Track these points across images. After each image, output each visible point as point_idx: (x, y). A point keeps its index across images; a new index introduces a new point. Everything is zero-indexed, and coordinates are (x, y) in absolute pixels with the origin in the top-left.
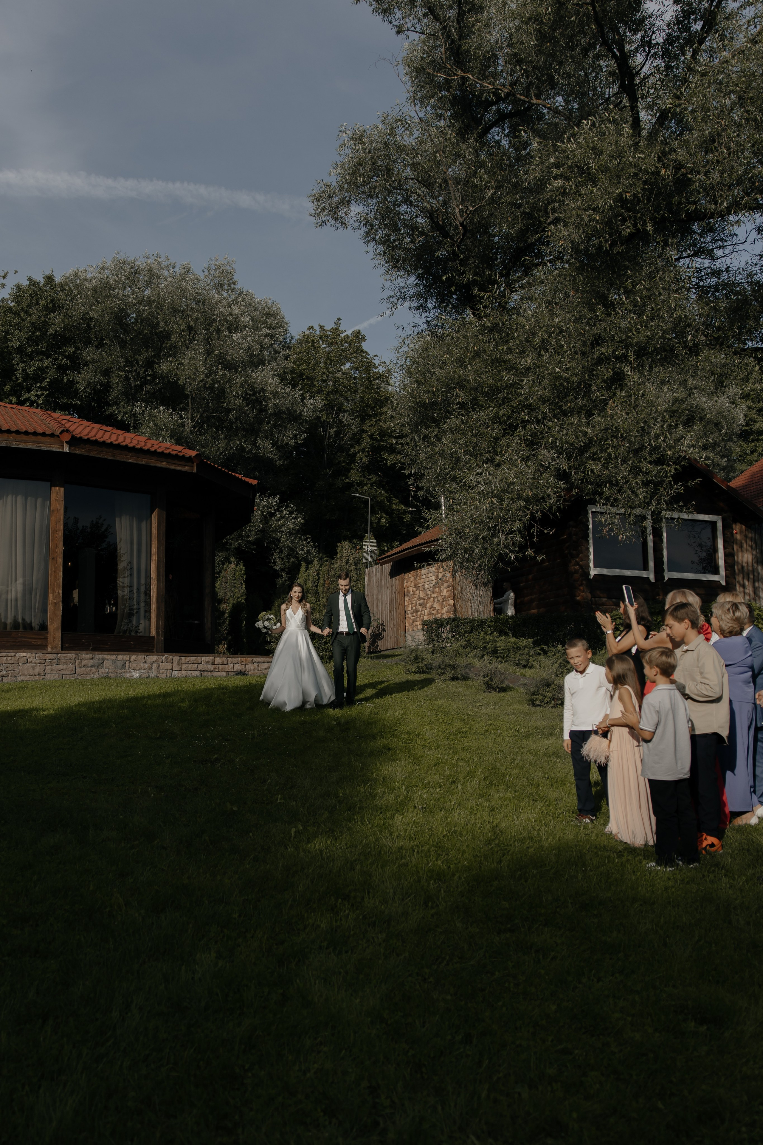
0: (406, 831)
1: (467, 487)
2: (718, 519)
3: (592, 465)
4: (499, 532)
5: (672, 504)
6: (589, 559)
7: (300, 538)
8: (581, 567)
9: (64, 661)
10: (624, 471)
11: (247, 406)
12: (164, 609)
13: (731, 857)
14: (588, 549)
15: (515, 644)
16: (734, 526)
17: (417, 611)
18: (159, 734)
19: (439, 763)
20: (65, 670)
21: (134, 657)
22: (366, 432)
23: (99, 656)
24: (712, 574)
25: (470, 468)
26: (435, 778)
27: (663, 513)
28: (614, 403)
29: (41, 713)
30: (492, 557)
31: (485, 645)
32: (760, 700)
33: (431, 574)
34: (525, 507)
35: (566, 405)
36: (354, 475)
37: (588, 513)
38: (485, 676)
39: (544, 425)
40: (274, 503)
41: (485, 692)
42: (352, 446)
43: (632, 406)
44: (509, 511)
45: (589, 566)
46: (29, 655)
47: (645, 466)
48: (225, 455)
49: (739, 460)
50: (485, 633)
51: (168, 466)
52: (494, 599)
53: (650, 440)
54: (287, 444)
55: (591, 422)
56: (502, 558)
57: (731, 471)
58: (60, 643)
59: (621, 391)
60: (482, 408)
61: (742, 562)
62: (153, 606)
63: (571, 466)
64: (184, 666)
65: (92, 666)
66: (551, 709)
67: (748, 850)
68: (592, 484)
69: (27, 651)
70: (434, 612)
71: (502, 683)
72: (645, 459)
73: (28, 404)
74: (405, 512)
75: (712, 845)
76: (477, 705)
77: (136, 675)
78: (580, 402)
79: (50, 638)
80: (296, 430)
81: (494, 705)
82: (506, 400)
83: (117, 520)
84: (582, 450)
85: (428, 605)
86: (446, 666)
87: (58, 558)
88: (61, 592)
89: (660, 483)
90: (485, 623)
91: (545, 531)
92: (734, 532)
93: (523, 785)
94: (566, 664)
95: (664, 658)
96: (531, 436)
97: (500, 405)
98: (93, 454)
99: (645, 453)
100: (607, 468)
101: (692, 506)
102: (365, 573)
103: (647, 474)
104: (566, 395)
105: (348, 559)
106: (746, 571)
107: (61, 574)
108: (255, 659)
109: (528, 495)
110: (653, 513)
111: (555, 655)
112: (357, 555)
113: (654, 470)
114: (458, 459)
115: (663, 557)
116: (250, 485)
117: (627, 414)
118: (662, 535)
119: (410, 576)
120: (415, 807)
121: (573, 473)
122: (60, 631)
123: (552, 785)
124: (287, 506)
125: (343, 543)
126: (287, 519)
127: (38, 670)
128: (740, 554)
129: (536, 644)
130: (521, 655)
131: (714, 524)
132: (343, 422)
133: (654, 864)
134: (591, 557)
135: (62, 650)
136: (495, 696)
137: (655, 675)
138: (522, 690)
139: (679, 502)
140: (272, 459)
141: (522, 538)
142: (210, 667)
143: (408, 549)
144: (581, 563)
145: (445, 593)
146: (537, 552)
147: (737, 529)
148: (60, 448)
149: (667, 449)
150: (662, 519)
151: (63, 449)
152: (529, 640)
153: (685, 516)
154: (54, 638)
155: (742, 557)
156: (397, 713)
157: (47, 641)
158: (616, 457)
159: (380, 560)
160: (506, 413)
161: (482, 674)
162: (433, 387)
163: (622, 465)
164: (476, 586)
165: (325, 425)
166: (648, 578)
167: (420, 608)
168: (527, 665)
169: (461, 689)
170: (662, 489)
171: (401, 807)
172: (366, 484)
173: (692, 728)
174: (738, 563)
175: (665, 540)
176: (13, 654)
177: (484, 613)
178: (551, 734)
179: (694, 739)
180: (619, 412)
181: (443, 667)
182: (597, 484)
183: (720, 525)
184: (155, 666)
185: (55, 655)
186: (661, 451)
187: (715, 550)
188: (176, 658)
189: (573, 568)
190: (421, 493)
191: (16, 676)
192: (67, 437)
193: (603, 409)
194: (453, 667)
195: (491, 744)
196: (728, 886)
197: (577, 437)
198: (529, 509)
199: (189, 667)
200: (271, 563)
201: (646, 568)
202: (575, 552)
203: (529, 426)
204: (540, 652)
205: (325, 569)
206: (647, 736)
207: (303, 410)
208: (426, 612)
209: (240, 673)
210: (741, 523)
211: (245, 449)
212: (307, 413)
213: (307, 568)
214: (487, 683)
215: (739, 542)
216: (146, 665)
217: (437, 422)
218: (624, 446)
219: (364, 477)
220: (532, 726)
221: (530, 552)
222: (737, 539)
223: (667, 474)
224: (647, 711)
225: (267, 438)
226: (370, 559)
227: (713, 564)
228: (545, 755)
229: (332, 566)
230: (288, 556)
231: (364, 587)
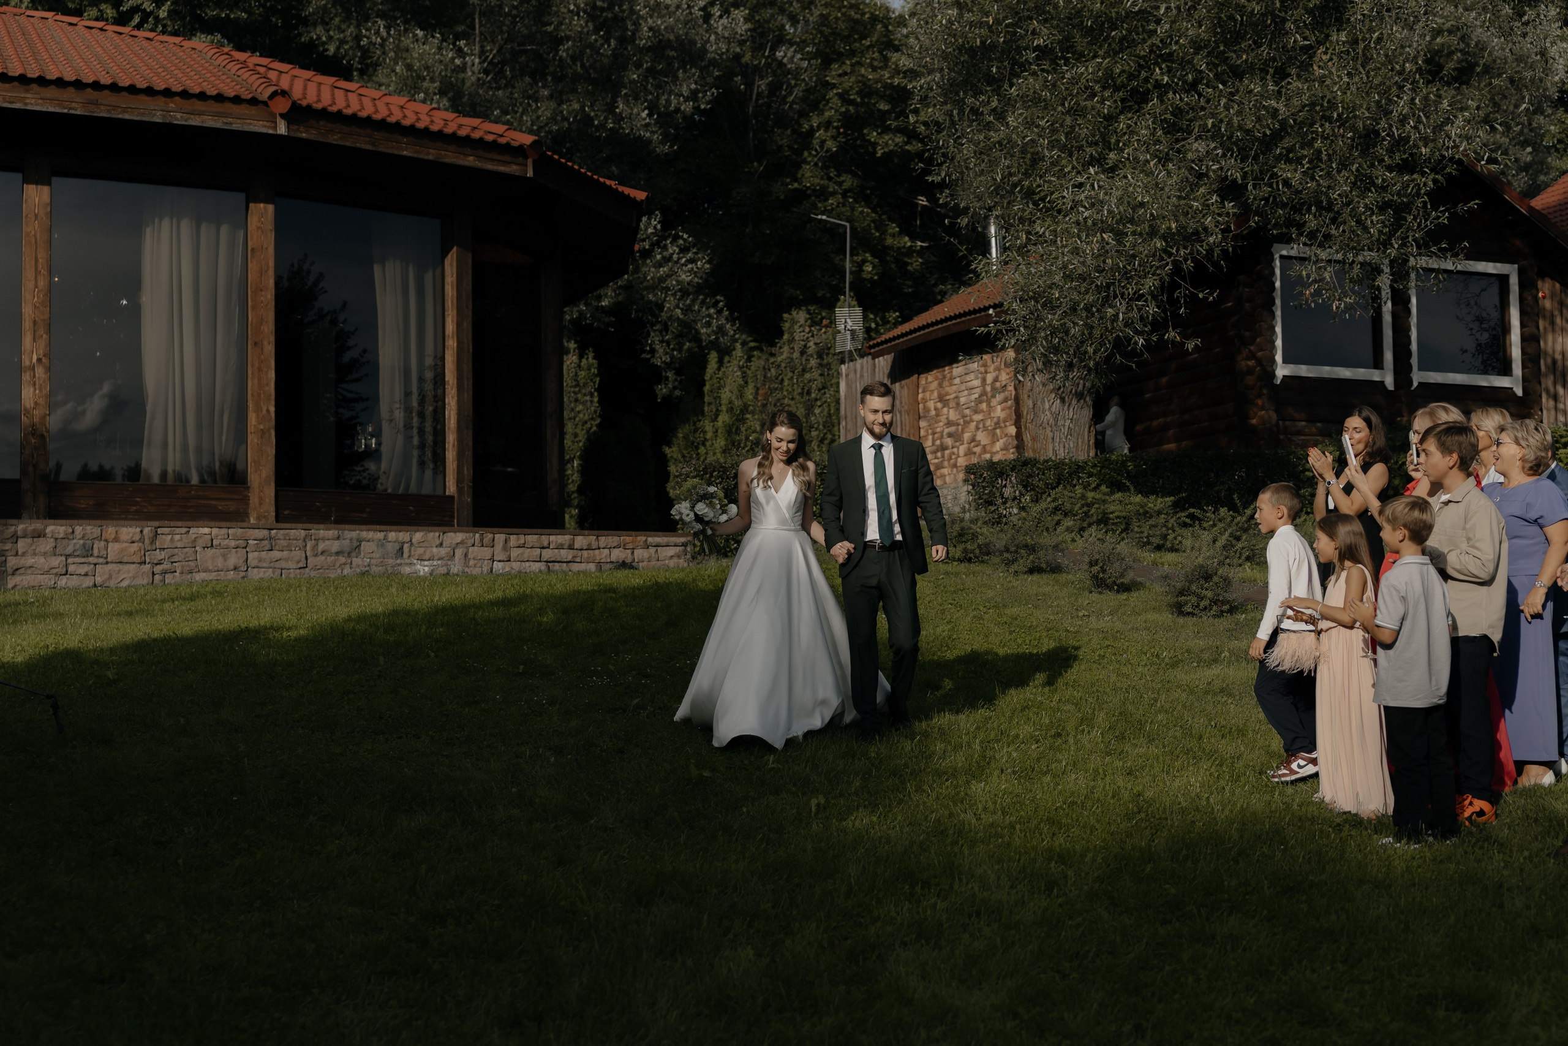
0: (995, 803)
1: (1053, 211)
2: (1511, 270)
3: (1285, 171)
4: (1115, 297)
5: (1427, 246)
6: (1273, 347)
7: (703, 302)
8: (1259, 362)
9: (284, 543)
10: (1343, 185)
11: (596, 31)
12: (471, 444)
13: (1509, 828)
14: (1273, 328)
15: (1142, 507)
16: (1540, 284)
17: (943, 448)
18: (522, 667)
19: (1027, 707)
20: (287, 560)
21: (418, 536)
22: (834, 86)
23: (351, 534)
24: (1499, 375)
25: (1061, 175)
26: (1026, 730)
27: (1412, 261)
28: (1326, 53)
29: (285, 634)
30: (1102, 344)
31: (1085, 509)
32: (1562, 580)
33: (972, 376)
34: (1165, 251)
35: (1239, 57)
36: (810, 176)
37: (1272, 260)
38: (1092, 564)
39: (1200, 95)
40: (650, 231)
41: (1091, 592)
42: (803, 114)
43: (1359, 62)
44: (1134, 256)
45: (1274, 361)
46: (215, 531)
47: (1381, 175)
48: (550, 132)
49: (1557, 150)
50: (1086, 487)
51: (479, 164)
52: (1095, 424)
53: (1391, 126)
54: (677, 110)
55: (1284, 90)
56: (1120, 344)
57: (1541, 171)
58: (272, 509)
59: (1338, 30)
60: (1080, 57)
61: (1554, 351)
62: (451, 438)
63: (1246, 173)
64: (515, 553)
65: (337, 553)
66: (1211, 619)
67: (1536, 820)
68: (1284, 206)
69: (213, 524)
70: (977, 450)
71: (1122, 575)
72: (1382, 161)
73: (137, 20)
74: (910, 251)
75: (1481, 813)
76: (1081, 614)
77: (423, 569)
78: (1264, 51)
79: (254, 500)
80: (696, 83)
81: (1111, 614)
82: (1126, 43)
83: (377, 269)
84: (1268, 143)
85: (967, 436)
86: (1017, 546)
87: (265, 343)
88: (272, 409)
89: (1406, 208)
90: (1084, 468)
91: (1201, 296)
92: (1540, 295)
93: (1175, 738)
94: (1234, 542)
95: (1416, 513)
96: (1172, 114)
97: (1116, 53)
98: (334, 139)
99: (1380, 151)
100: (1313, 178)
101: (1462, 249)
102: (839, 374)
103: (1384, 189)
104: (1238, 37)
105: (805, 346)
106: (1560, 368)
107: (272, 374)
108: (650, 540)
109: (1170, 228)
110: (1392, 263)
111: (1214, 525)
112: (823, 336)
113: (1397, 181)
114: (1037, 159)
115: (1410, 343)
116: (633, 201)
117: (1349, 74)
118: (1409, 301)
119: (930, 379)
120: (1002, 771)
121: (1250, 187)
122: (273, 485)
123: (1223, 736)
124: (676, 238)
125: (794, 313)
126: (677, 262)
127: (232, 561)
128: (1550, 337)
129: (1178, 506)
130: (1151, 526)
131: (1503, 279)
132: (785, 65)
133: (1391, 839)
134: (1279, 343)
135: (277, 521)
136: (1110, 599)
137: (1401, 541)
138: (1158, 588)
139: (1440, 243)
140: (650, 141)
141: (1158, 307)
142: (566, 554)
143: (928, 326)
144: (1259, 354)
145: (999, 412)
146: (1185, 336)
147: (1546, 288)
148: (269, 127)
149: (1421, 144)
150: (1408, 274)
151: (275, 128)
152: (1168, 499)
153: (1449, 266)
154: (261, 499)
155: (1554, 342)
156: (939, 630)
157: (248, 504)
158: (1330, 160)
159: (870, 347)
160: (1127, 68)
161: (1087, 560)
162: (988, 17)
163: (1339, 172)
164: (1063, 400)
165: (750, 73)
166: (1382, 382)
167: (949, 442)
168: (1163, 545)
169: (1048, 589)
170: (1410, 218)
171: (979, 770)
172: (834, 194)
173: (1454, 627)
174: (1546, 353)
175: (1414, 310)
176: (184, 530)
177: (1077, 449)
178: (1215, 661)
179: (1457, 643)
180: (1334, 70)
181: (1013, 549)
182: (1293, 208)
183: (1514, 281)
184: (459, 552)
185: (266, 532)
186: (1410, 148)
187: (1506, 329)
188: (500, 538)
189: (1245, 363)
190: (964, 221)
191: (191, 572)
192: (282, 106)
193: (1306, 67)
194: (1032, 549)
195: (1113, 677)
196: (1502, 864)
197: (1259, 119)
198: (1170, 255)
199: (526, 555)
200: (644, 351)
201: (1378, 364)
202: (1248, 334)
203: (1170, 95)
204: (1188, 521)
205: (757, 363)
206: (1386, 638)
207: (708, 41)
208: (962, 449)
209: (623, 565)
210: (1552, 278)
211: (592, 119)
212: (715, 47)
213: (721, 362)
214: (1095, 577)
215: (1548, 315)
216: (443, 551)
217: (996, 83)
218: (1343, 136)
219: (830, 179)
220: (1181, 648)
221: (1172, 334)
222: (1544, 309)
223: (1419, 189)
224: (1387, 597)
225: (636, 98)
226: (849, 346)
227: (1501, 354)
228: (1207, 693)
229: (772, 360)
230: (679, 336)
231: (838, 401)
